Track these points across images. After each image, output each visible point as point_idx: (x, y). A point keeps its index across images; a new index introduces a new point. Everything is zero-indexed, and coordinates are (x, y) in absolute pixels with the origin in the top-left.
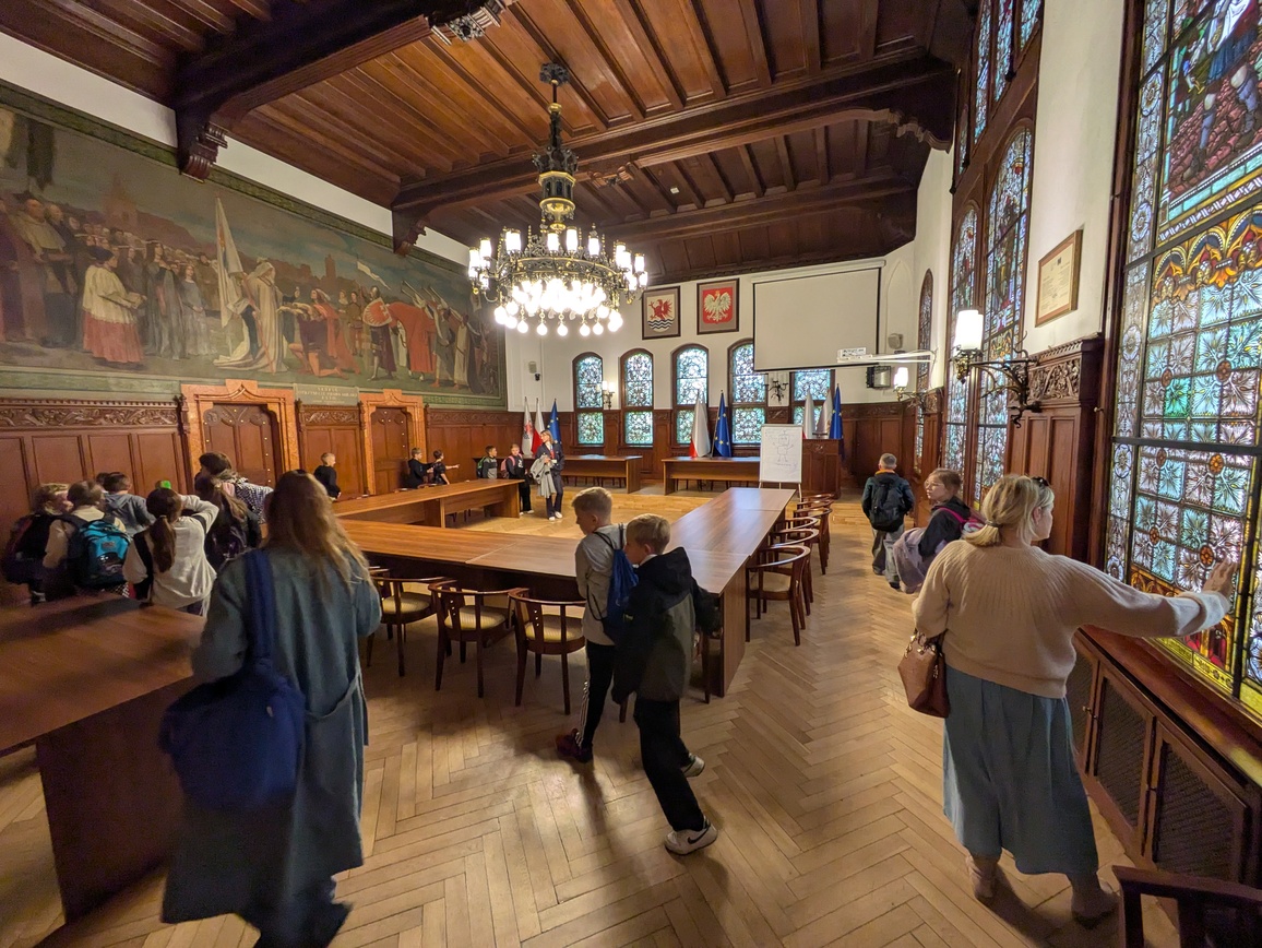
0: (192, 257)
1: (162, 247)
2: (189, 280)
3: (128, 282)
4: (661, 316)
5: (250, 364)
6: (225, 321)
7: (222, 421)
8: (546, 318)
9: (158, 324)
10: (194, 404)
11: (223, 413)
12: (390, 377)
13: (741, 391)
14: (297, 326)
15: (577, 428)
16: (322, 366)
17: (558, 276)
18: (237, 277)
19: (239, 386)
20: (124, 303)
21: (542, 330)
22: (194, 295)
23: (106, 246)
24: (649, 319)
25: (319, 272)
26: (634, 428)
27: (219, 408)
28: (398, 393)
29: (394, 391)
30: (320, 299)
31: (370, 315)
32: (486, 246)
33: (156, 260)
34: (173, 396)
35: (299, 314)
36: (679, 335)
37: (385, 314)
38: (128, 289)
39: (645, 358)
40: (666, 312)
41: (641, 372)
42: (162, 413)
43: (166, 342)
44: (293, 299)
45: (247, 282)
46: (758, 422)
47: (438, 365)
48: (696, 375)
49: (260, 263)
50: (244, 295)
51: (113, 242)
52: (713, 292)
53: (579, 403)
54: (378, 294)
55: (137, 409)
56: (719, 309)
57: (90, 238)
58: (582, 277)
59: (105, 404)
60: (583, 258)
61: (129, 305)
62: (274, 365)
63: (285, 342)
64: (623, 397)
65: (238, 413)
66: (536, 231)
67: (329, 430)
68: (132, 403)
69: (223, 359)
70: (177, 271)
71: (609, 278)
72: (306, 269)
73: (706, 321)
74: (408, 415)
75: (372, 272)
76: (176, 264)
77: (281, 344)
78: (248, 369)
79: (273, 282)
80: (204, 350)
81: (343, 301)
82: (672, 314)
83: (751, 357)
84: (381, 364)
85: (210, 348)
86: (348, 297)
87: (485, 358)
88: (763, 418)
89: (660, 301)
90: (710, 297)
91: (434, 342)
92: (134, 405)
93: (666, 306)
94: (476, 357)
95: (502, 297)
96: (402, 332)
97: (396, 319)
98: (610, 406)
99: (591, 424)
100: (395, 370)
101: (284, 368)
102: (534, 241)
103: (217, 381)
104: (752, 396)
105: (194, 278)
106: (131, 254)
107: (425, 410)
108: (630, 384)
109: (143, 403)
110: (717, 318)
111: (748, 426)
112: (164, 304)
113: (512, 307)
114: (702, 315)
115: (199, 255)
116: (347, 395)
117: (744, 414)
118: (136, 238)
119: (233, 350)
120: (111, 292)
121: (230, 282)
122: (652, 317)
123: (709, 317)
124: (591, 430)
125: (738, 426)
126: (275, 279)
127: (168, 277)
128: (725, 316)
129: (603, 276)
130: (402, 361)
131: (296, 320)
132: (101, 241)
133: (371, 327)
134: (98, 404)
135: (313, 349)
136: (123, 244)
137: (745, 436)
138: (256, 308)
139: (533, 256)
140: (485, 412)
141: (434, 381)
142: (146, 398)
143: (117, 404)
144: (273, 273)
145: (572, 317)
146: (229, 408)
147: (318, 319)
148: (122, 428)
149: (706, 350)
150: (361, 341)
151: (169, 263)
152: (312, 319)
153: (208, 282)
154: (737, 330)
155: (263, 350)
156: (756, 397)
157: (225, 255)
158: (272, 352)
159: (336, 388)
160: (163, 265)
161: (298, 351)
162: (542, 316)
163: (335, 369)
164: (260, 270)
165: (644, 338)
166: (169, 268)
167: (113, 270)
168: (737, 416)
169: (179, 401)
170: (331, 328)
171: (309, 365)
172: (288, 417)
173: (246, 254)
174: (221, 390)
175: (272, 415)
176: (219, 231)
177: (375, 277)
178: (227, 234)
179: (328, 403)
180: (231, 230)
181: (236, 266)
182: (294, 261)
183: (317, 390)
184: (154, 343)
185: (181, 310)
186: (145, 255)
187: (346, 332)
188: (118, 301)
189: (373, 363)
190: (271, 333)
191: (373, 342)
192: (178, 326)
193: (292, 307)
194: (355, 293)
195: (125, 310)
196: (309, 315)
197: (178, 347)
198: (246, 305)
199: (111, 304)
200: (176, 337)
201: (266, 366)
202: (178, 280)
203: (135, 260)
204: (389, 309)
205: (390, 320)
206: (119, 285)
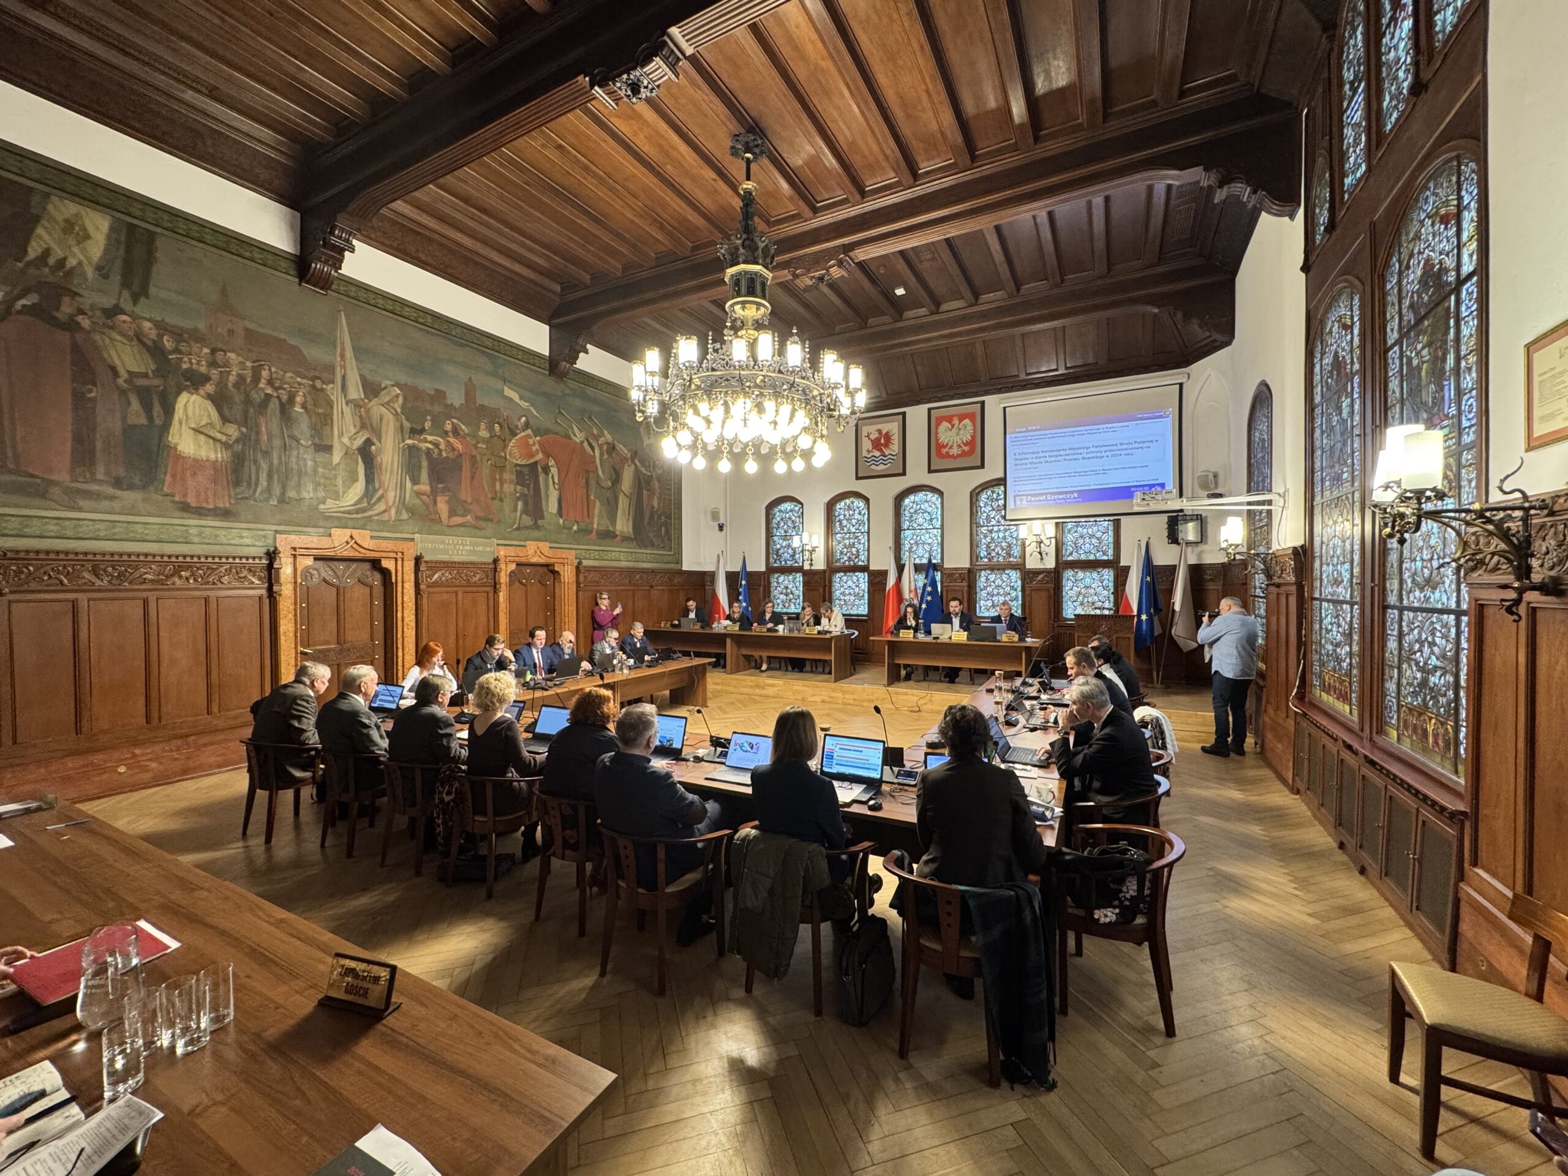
1: (270, 369)
2: (298, 409)
3: (225, 412)
5: (364, 510)
6: (337, 457)
9: (255, 461)
12: (536, 527)
14: (425, 463)
16: (452, 513)
18: (356, 405)
20: (218, 436)
22: (303, 428)
23: (203, 369)
25: (456, 398)
28: (545, 546)
29: (541, 544)
30: (456, 432)
31: (515, 451)
33: (261, 385)
35: (428, 449)
37: (534, 448)
38: (225, 419)
45: (368, 411)
47: (597, 510)
49: (385, 388)
50: (363, 426)
51: (213, 364)
54: (527, 425)
57: (186, 359)
61: (224, 438)
62: (393, 511)
63: (409, 484)
64: (830, 554)
67: (456, 592)
69: (330, 504)
70: (285, 398)
72: (440, 395)
74: (555, 573)
75: (521, 398)
76: (284, 389)
77: (403, 486)
78: (359, 516)
79: (399, 410)
80: (308, 493)
81: (484, 433)
84: (525, 511)
85: (315, 490)
86: (490, 429)
87: (655, 503)
91: (594, 483)
96: (554, 470)
97: (547, 454)
98: (812, 565)
100: (542, 518)
101: (405, 516)
105: (304, 406)
106: (233, 378)
107: (577, 567)
112: (266, 438)
114: (934, 447)
115: (314, 378)
116: (480, 548)
118: (241, 359)
119: (344, 493)
120: (204, 422)
121: (347, 410)
126: (403, 407)
127: (274, 405)
130: (552, 506)
131: (424, 456)
132: (198, 363)
133: (517, 465)
135: (444, 491)
136: (225, 366)
138: (375, 440)
140: (653, 572)
141: (590, 532)
144: (401, 400)
146: (333, 565)
147: (451, 456)
150: (502, 482)
151: (276, 389)
152: (444, 455)
153: (320, 411)
155: (380, 492)
157: (344, 378)
158: (391, 495)
159: (468, 540)
160: (269, 391)
161: (424, 494)
163: (469, 517)
164: (385, 397)
166: (276, 394)
167: (209, 397)
170: (466, 467)
171: (436, 511)
172: (406, 577)
173: (369, 377)
174: (325, 542)
175: (385, 573)
176: (339, 351)
177: (524, 404)
178: (349, 353)
179: (456, 559)
180: (355, 349)
181: (355, 392)
182: (427, 385)
183: (444, 543)
184: (249, 485)
185: (285, 444)
186: (249, 380)
187: (485, 471)
188: (211, 434)
189: (515, 510)
190: (392, 472)
191: (517, 483)
192: (280, 463)
193: (420, 441)
194: (498, 423)
195: (218, 445)
196: (440, 451)
197: (277, 490)
198: (364, 439)
199: (202, 438)
200: (276, 477)
201: (384, 512)
202: (285, 408)
203: (237, 385)
204: (539, 442)
205: (540, 456)
206: (215, 414)
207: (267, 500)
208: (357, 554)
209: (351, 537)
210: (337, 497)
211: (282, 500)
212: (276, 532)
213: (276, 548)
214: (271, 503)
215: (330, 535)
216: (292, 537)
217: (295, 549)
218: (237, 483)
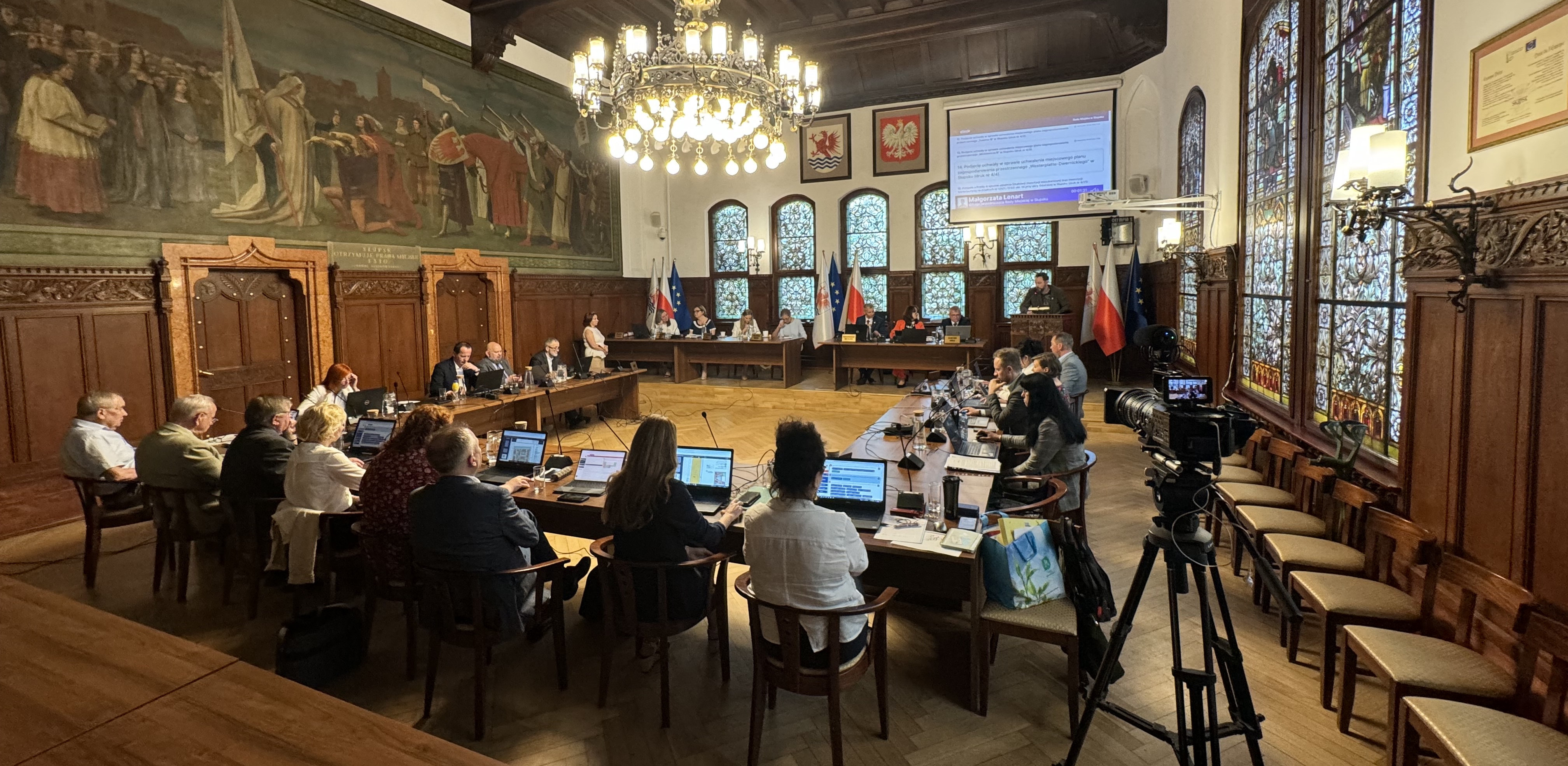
0: (185, 67)
1: (142, 52)
2: (179, 99)
3: (89, 101)
4: (825, 153)
5: (265, 215)
6: (230, 155)
7: (223, 294)
8: (679, 152)
9: (130, 159)
10: (181, 271)
11: (222, 283)
12: (465, 233)
13: (933, 250)
14: (335, 163)
15: (714, 298)
16: (369, 218)
17: (699, 90)
18: (250, 95)
19: (248, 246)
20: (81, 129)
21: (673, 167)
22: (186, 121)
23: (56, 49)
24: (810, 156)
25: (367, 90)
26: (790, 299)
27: (216, 276)
28: (474, 253)
29: (471, 251)
30: (369, 128)
31: (438, 150)
32: (597, 48)
33: (132, 71)
34: (148, 260)
35: (339, 147)
36: (849, 177)
37: (459, 148)
38: (88, 110)
39: (805, 207)
40: (831, 147)
41: (800, 226)
42: (132, 284)
43: (142, 184)
44: (330, 127)
45: (264, 103)
46: (956, 290)
47: (530, 216)
48: (871, 229)
49: (284, 77)
50: (259, 120)
51: (68, 43)
52: (894, 121)
53: (716, 266)
54: (450, 123)
55: (95, 278)
56: (902, 142)
57: (32, 37)
58: (732, 91)
59: (43, 273)
60: (734, 67)
61: (89, 132)
62: (300, 217)
63: (317, 185)
64: (775, 260)
65: (245, 284)
66: (669, 29)
67: (378, 305)
68: (85, 270)
69: (225, 208)
70: (162, 86)
71: (769, 95)
72: (348, 87)
73: (885, 158)
74: (488, 283)
75: (442, 93)
76: (161, 76)
77: (310, 188)
78: (261, 221)
79: (301, 103)
80: (197, 195)
81: (401, 130)
82: (840, 150)
83: (945, 205)
84: (452, 216)
85: (206, 192)
86: (408, 125)
87: (593, 207)
88: (963, 285)
89: (824, 133)
90: (890, 127)
91: (525, 186)
92: (90, 273)
93: (833, 139)
94: (582, 207)
95: (618, 121)
96: (482, 172)
97: (474, 154)
98: (757, 270)
99: (732, 294)
100: (471, 222)
101: (314, 221)
102: (666, 43)
103: (216, 238)
104: (948, 256)
105: (186, 95)
106: (94, 61)
107: (512, 277)
108: (784, 241)
109: (102, 270)
110: (900, 154)
111: (943, 296)
112: (141, 132)
113: (633, 135)
114: (879, 150)
115: (197, 65)
116: (404, 257)
117: (937, 280)
118: (104, 39)
119: (241, 195)
120: (61, 112)
121: (240, 102)
122: (813, 154)
123: (889, 154)
124: (732, 301)
125: (928, 296)
126: (306, 98)
127: (149, 94)
128: (911, 151)
129: (761, 91)
130: (482, 211)
131: (333, 154)
132: (50, 42)
133: (440, 166)
134: (34, 273)
135: (359, 193)
136: (84, 46)
137: (938, 308)
138: (275, 137)
139: (663, 63)
140: (592, 279)
141: (525, 237)
142: (106, 261)
143: (62, 273)
144: (303, 91)
145: (714, 151)
146: (231, 276)
147: (365, 154)
148: (69, 307)
149: (886, 197)
150: (425, 184)
151: (152, 76)
152: (357, 153)
153: (207, 102)
154: (926, 169)
155: (284, 195)
156: (953, 257)
157: (233, 64)
158: (297, 198)
159: (389, 248)
160: (142, 77)
161: (335, 197)
162: (674, 149)
163: (389, 223)
164: (283, 87)
165: (803, 181)
166: (151, 82)
167: (66, 83)
168: (928, 282)
169: (158, 267)
170: (383, 168)
171: (351, 217)
172: (319, 288)
173: (265, 64)
174: (221, 251)
175: (295, 285)
176: (226, 34)
177: (446, 99)
178: (238, 36)
179: (377, 268)
180: (245, 32)
181: (249, 80)
182: (333, 75)
183: (361, 251)
184: (125, 186)
185: (166, 140)
186: (116, 64)
187: (405, 169)
188: (72, 126)
189: (441, 214)
190: (296, 173)
191: (441, 186)
192: (161, 161)
193: (328, 138)
194: (417, 119)
195: (82, 141)
196: (352, 148)
197: (160, 192)
198: (261, 135)
199: (61, 132)
200: (157, 178)
201: (289, 217)
202: (164, 98)
203: (99, 71)
204: (464, 141)
205: (465, 156)
206: (74, 103)
207: (148, 203)
208: (260, 264)
209: (253, 245)
210: (233, 200)
211: (167, 204)
212: (162, 240)
213: (162, 258)
214: (153, 207)
215: (227, 243)
216: (181, 246)
217: (185, 259)
218: (109, 184)
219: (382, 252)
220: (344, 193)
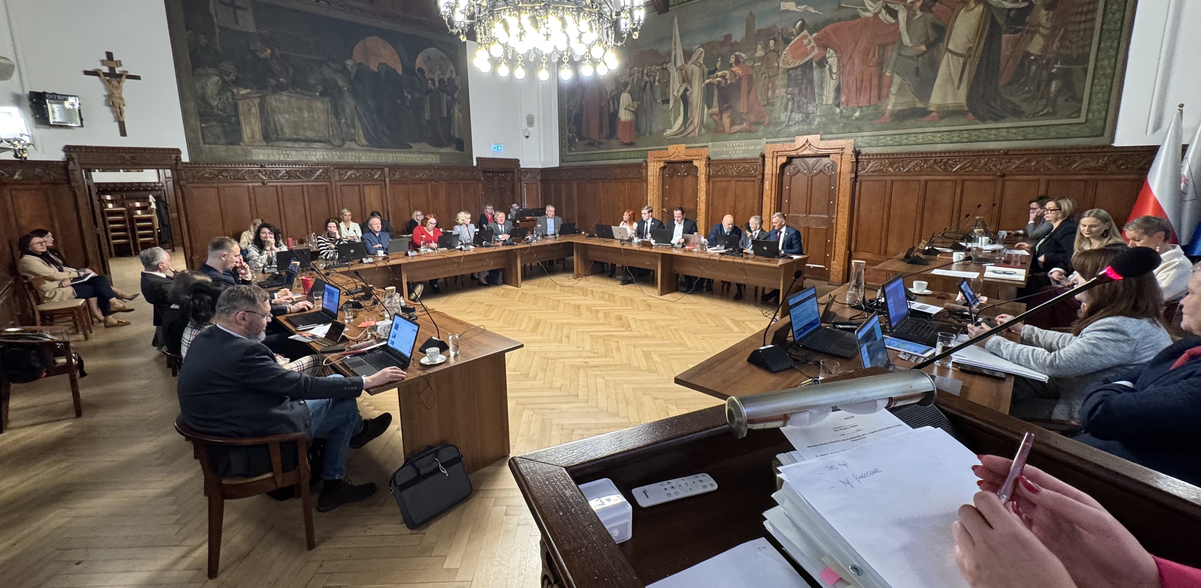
2: (657, 84)
5: (684, 131)
9: (642, 117)
12: (808, 121)
16: (733, 124)
18: (681, 69)
22: (658, 93)
31: (789, 56)
33: (644, 78)
35: (719, 81)
37: (809, 47)
38: (633, 99)
43: (644, 127)
45: (686, 70)
47: (893, 89)
49: (695, 51)
50: (683, 81)
54: (802, 28)
61: (633, 108)
62: (698, 130)
63: (706, 110)
67: (731, 182)
69: (669, 131)
70: (652, 80)
72: (727, 39)
76: (652, 75)
77: (703, 112)
78: (681, 136)
79: (702, 63)
84: (796, 108)
86: (766, 46)
91: (893, 56)
96: (832, 60)
97: (825, 47)
101: (704, 131)
105: (659, 82)
112: (646, 103)
115: (663, 64)
116: (753, 147)
120: (627, 104)
126: (704, 60)
131: (716, 87)
133: (790, 69)
135: (727, 109)
136: (633, 74)
138: (689, 88)
144: (703, 55)
150: (774, 89)
153: (665, 81)
158: (696, 120)
159: (743, 142)
161: (715, 114)
164: (695, 57)
167: (629, 92)
171: (722, 126)
176: (673, 41)
178: (678, 40)
180: (680, 35)
182: (719, 36)
183: (726, 146)
186: (640, 77)
187: (760, 82)
190: (697, 105)
191: (789, 86)
193: (714, 78)
194: (773, 38)
195: (632, 113)
198: (683, 89)
201: (692, 132)
202: (652, 86)
203: (637, 82)
204: (816, 38)
205: (817, 52)
206: (630, 99)
215: (670, 149)
219: (739, 146)
220: (720, 111)
